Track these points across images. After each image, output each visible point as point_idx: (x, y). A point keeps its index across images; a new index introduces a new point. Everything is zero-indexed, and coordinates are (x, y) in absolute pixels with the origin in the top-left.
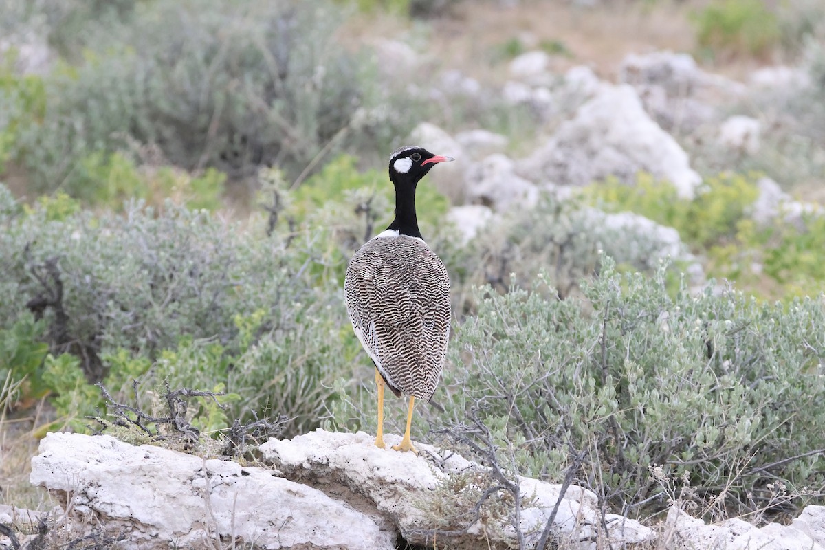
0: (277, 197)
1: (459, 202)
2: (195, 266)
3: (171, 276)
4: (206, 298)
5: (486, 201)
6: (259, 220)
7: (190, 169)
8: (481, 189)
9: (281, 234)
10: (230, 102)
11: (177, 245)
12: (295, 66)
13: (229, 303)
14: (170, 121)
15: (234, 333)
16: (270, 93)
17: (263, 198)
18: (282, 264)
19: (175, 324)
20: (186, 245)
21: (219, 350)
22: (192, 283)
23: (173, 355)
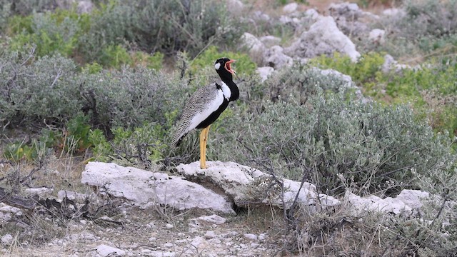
0: (184, 63)
1: (261, 65)
2: (150, 93)
3: (140, 97)
4: (155, 105)
5: (272, 65)
6: (177, 73)
7: (149, 52)
8: (270, 59)
9: (186, 80)
10: (166, 24)
11: (143, 84)
12: (193, 9)
13: (164, 107)
14: (141, 32)
15: (166, 120)
16: (182, 20)
17: (179, 64)
18: (186, 91)
19: (142, 116)
20: (146, 84)
21: (160, 127)
22: (149, 99)
23: (141, 130)
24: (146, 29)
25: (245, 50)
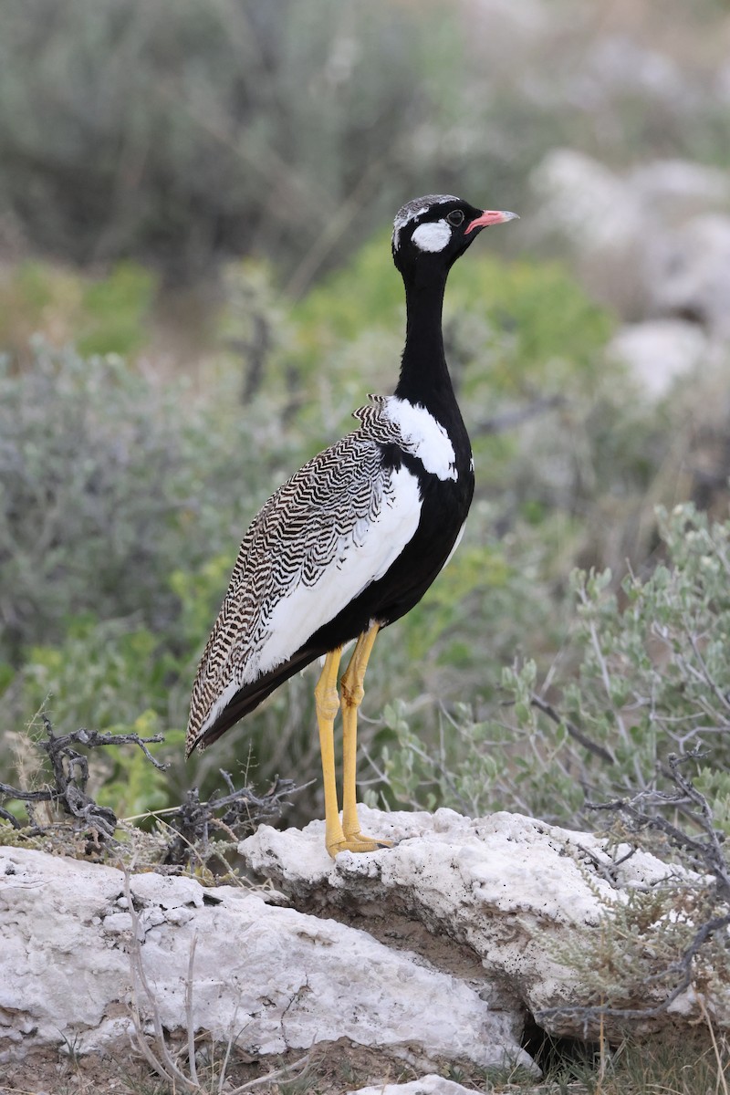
0: (262, 326)
1: (638, 312)
2: (98, 473)
3: (50, 496)
4: (123, 536)
5: (691, 315)
6: (226, 372)
7: (81, 259)
8: (680, 290)
9: (271, 402)
10: (162, 126)
11: (59, 430)
12: (294, 44)
13: (168, 545)
15: (177, 607)
16: (243, 104)
17: (235, 327)
18: (276, 462)
19: (61, 592)
20: (77, 430)
21: (147, 642)
22: (94, 507)
23: (55, 658)
24: (64, 147)
25: (558, 246)
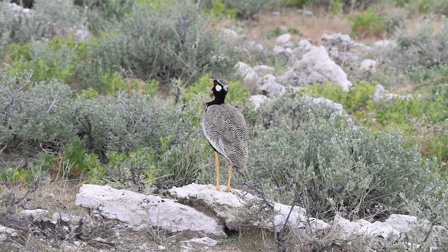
0: (179, 90)
1: (254, 93)
2: (144, 118)
3: (135, 122)
4: (149, 130)
5: (265, 93)
6: (171, 100)
7: (145, 80)
8: (263, 88)
9: (180, 106)
10: (161, 52)
11: (137, 109)
12: (188, 38)
13: (158, 133)
14: (137, 60)
15: (160, 145)
16: (178, 49)
17: (173, 91)
18: (180, 117)
19: (137, 141)
20: (141, 109)
21: (153, 152)
22: (143, 124)
23: (135, 154)
24: (142, 56)
25: (239, 78)
